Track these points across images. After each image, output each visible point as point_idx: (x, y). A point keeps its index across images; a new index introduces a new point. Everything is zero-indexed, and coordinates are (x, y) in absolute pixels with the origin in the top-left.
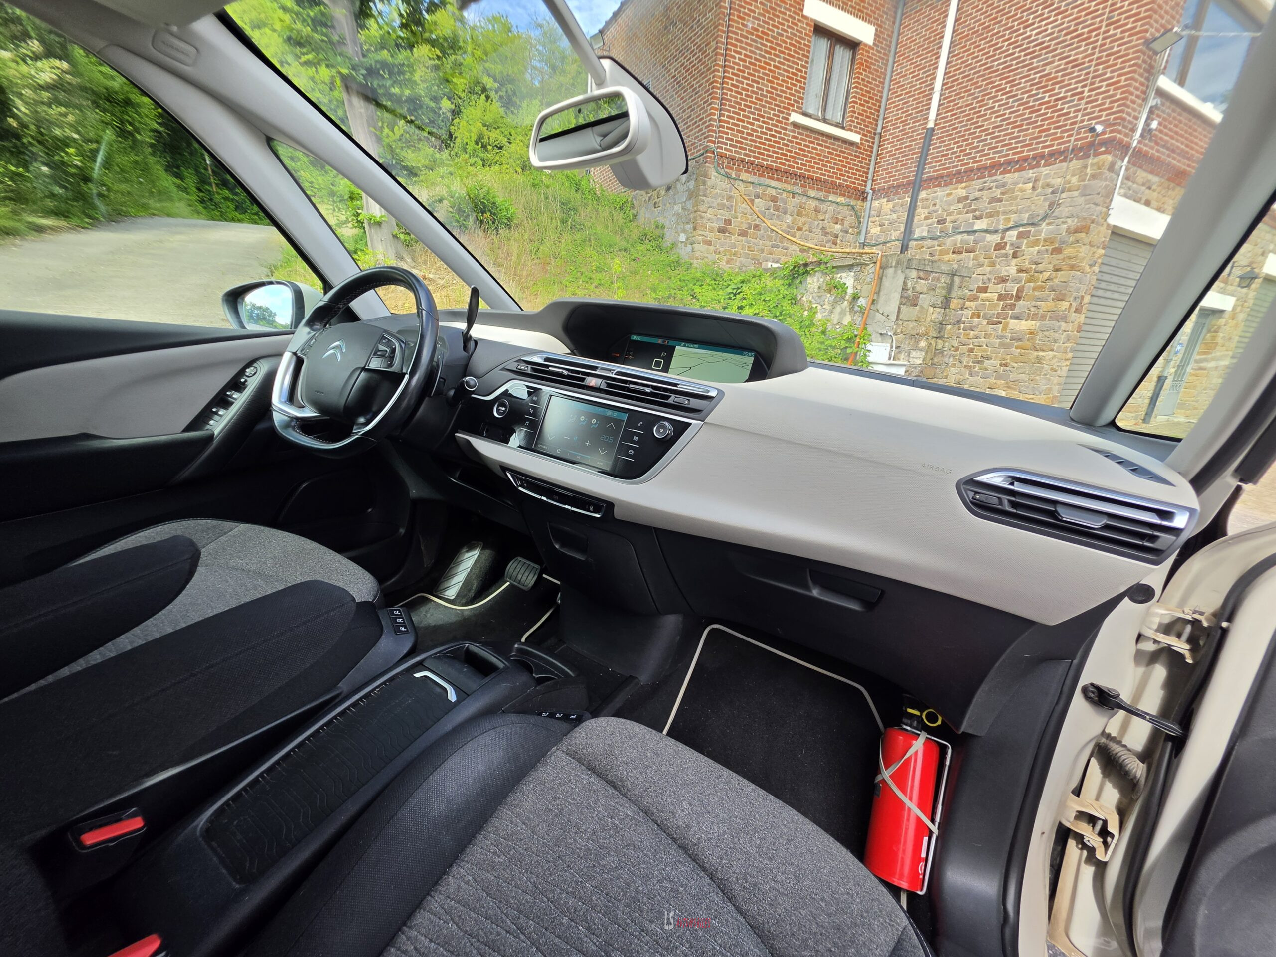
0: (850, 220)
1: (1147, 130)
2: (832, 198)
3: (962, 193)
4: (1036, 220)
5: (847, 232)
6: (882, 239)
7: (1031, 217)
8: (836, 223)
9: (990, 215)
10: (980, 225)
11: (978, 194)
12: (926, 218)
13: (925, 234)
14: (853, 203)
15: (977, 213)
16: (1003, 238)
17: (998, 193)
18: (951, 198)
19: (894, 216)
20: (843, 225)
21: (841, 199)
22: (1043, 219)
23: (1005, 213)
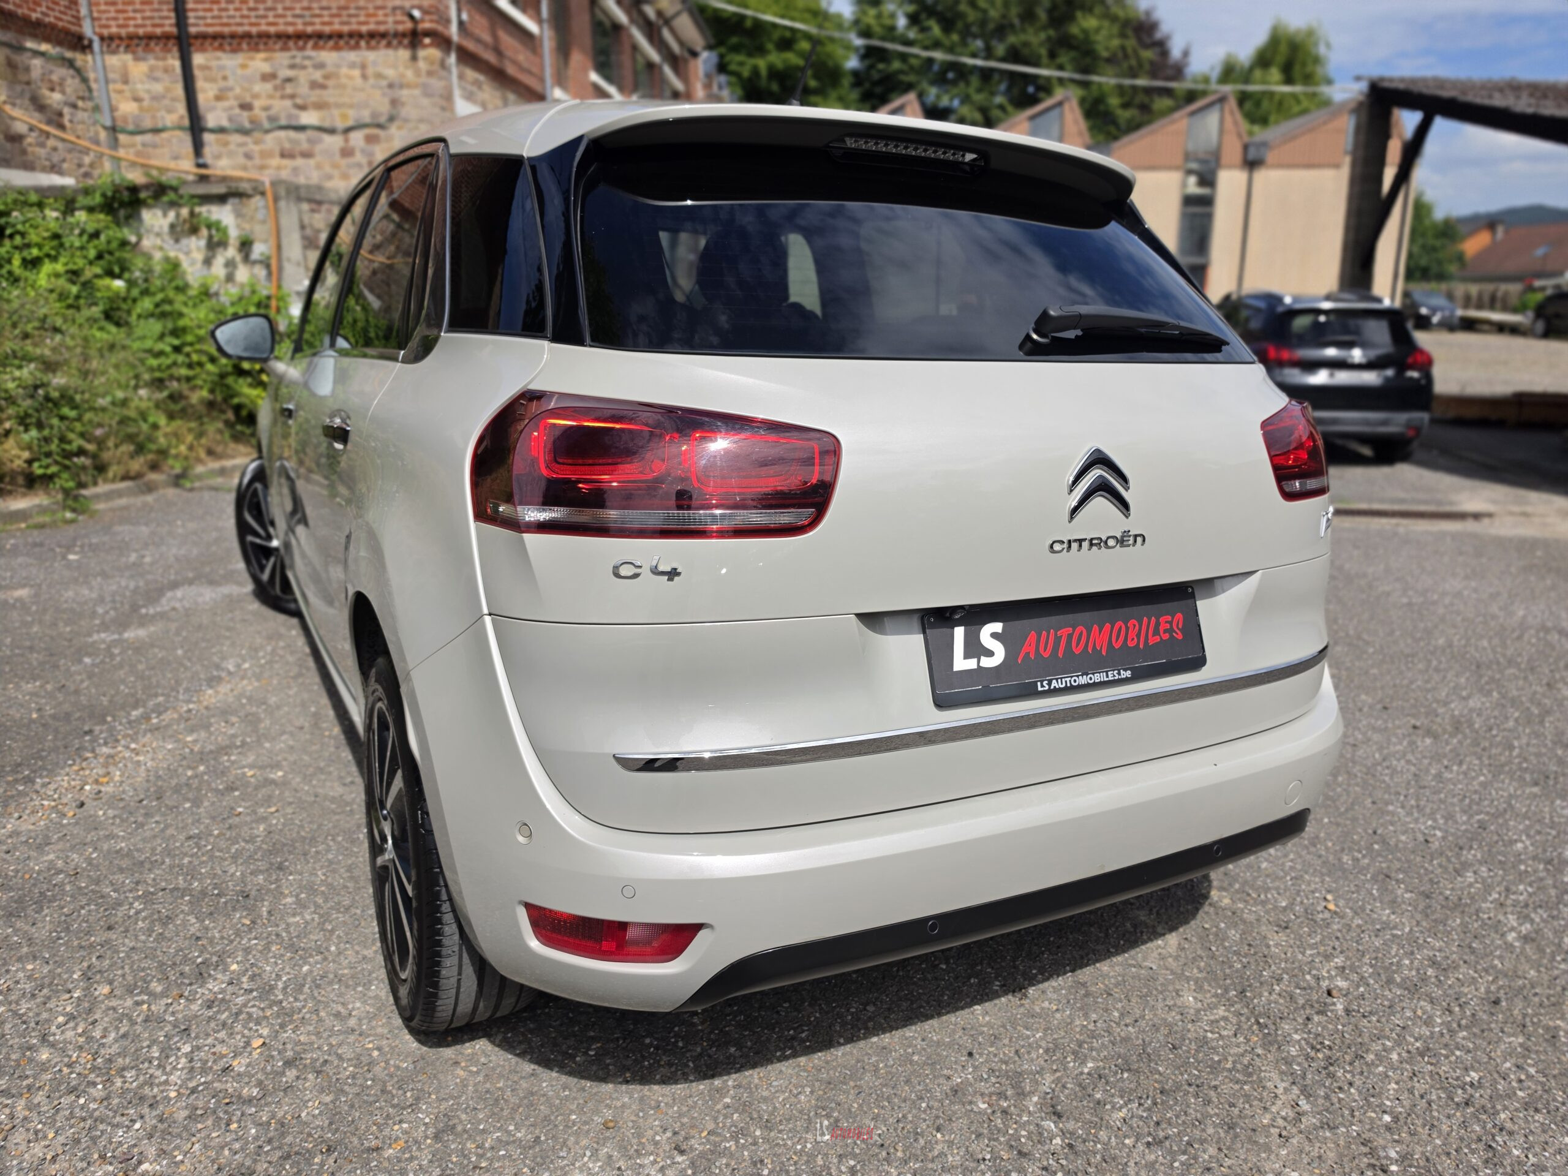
0: (72, 84)
1: (461, 23)
2: (30, 44)
3: (266, 68)
4: (382, 120)
5: (74, 106)
6: (148, 124)
7: (374, 115)
8: (52, 90)
9: (320, 106)
10: (309, 118)
11: (290, 73)
12: (218, 98)
13: (225, 123)
14: (69, 54)
15: (299, 101)
16: (347, 140)
17: (317, 75)
18: (248, 72)
19: (158, 88)
20: (63, 92)
21: (44, 47)
22: (391, 119)
23: (338, 106)
